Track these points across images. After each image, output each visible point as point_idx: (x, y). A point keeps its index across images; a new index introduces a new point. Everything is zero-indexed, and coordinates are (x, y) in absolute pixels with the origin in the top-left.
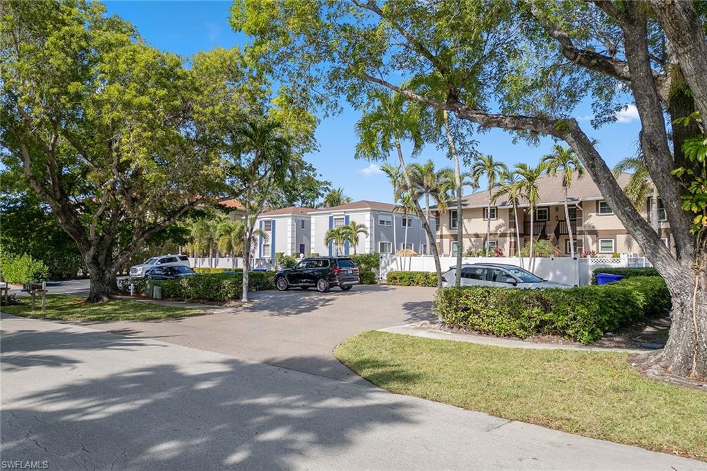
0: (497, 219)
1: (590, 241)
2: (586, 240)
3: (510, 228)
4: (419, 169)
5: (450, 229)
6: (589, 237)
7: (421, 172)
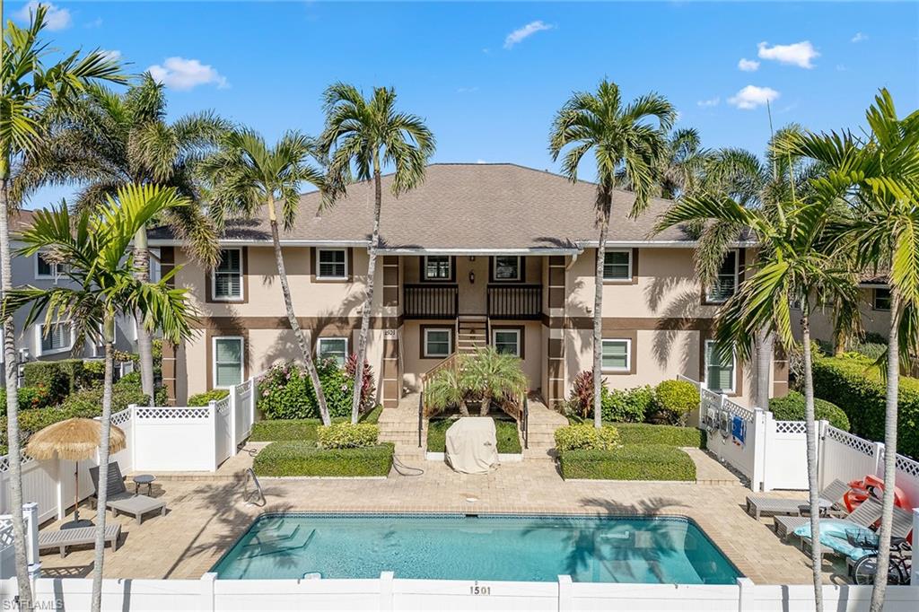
0: (350, 281)
1: (578, 344)
2: (571, 341)
3: (385, 305)
4: (107, 105)
5: (209, 300)
6: (574, 333)
7: (116, 115)
